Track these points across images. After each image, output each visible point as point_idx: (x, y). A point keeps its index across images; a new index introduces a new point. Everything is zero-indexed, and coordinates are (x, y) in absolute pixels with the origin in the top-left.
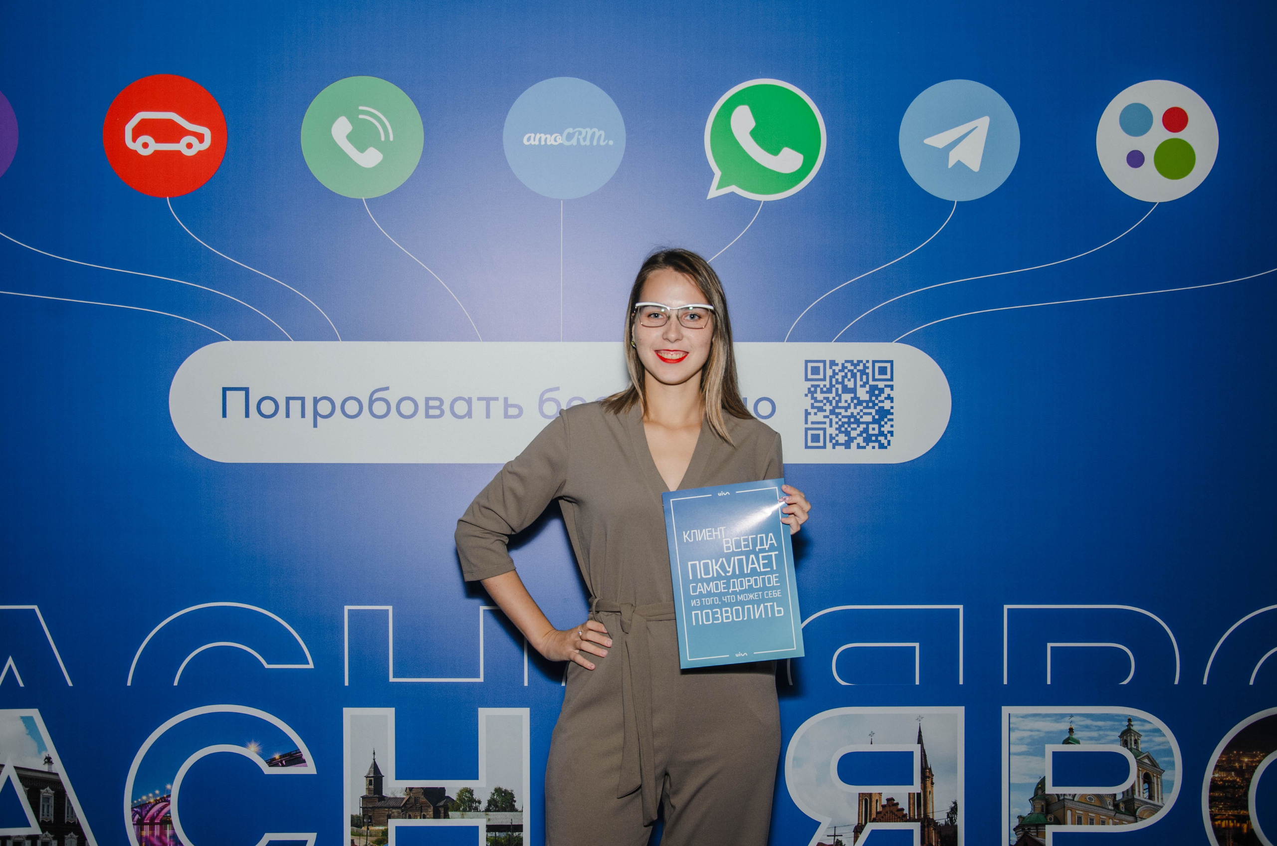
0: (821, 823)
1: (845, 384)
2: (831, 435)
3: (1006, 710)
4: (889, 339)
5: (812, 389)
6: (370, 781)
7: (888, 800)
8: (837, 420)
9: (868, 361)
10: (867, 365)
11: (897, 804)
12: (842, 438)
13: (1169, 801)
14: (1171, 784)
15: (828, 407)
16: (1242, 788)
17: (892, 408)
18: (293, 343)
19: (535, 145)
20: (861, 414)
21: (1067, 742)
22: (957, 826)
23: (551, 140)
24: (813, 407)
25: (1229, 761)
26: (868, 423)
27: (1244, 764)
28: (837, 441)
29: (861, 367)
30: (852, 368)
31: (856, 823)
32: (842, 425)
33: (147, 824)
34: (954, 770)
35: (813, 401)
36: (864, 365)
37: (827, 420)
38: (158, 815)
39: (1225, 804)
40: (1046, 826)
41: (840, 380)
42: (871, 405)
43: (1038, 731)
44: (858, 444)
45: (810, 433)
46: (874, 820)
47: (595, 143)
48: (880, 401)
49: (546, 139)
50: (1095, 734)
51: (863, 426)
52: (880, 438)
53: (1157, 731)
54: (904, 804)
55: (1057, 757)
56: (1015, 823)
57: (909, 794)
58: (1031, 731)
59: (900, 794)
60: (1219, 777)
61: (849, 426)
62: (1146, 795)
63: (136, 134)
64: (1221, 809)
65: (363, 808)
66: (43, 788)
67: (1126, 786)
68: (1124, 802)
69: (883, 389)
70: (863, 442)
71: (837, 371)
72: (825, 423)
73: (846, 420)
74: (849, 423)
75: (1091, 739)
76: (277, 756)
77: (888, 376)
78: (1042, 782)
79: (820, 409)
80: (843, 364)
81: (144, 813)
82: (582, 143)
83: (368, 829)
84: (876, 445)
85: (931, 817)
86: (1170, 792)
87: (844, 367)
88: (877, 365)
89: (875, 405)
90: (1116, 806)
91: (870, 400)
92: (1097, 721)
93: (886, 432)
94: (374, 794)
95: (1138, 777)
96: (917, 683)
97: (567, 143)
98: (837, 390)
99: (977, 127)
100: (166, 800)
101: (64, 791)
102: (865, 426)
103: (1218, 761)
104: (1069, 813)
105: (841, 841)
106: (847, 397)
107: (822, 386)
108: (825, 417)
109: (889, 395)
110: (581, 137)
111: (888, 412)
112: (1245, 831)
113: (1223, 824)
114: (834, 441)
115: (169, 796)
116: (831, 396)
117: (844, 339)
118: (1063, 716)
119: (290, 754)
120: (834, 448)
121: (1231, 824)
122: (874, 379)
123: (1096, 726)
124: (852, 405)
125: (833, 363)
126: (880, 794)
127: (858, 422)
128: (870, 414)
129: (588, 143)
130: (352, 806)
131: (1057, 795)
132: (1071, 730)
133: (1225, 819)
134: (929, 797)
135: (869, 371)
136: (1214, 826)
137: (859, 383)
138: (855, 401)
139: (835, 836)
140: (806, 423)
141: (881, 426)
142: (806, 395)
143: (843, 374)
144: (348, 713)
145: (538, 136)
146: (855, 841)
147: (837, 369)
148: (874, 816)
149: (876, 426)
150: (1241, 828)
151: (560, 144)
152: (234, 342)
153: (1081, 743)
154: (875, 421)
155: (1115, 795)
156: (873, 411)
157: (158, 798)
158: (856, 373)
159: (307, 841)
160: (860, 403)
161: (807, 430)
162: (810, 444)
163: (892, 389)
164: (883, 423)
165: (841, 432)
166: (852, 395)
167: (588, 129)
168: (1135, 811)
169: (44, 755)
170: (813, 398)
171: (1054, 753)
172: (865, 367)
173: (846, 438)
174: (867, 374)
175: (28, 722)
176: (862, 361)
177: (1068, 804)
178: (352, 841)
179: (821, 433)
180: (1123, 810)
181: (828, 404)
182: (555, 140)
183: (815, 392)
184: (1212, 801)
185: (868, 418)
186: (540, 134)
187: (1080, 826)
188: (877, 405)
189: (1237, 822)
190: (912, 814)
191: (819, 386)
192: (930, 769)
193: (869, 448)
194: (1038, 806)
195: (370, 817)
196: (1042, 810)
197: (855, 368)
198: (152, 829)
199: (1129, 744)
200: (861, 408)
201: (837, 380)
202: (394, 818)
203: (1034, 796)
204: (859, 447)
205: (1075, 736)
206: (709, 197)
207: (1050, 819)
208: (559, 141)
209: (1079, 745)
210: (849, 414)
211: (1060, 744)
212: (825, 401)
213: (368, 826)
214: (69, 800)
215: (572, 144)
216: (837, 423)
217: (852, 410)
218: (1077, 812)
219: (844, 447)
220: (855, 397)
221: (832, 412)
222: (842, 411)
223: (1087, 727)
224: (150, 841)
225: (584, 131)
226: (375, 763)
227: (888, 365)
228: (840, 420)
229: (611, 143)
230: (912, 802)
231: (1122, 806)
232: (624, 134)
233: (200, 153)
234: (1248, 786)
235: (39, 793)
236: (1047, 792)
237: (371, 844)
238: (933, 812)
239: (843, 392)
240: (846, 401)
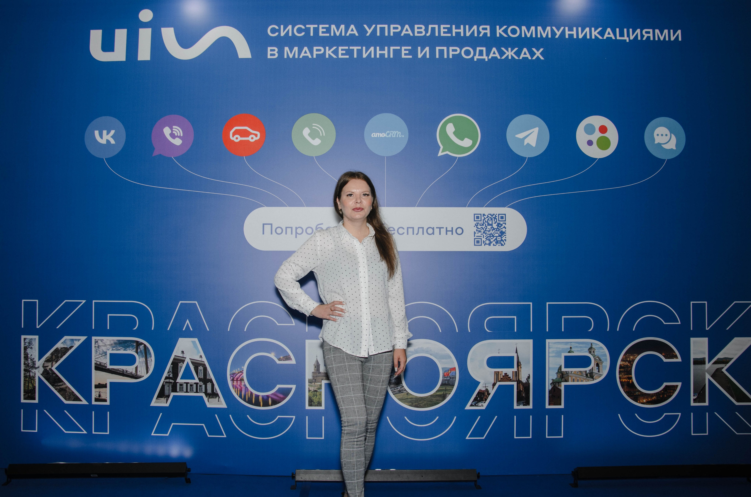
0: (480, 382)
1: (489, 222)
2: (483, 241)
3: (548, 341)
4: (504, 206)
5: (477, 224)
6: (315, 366)
7: (505, 374)
8: (486, 235)
9: (496, 214)
10: (496, 215)
11: (508, 375)
12: (488, 242)
13: (605, 372)
14: (606, 367)
15: (482, 231)
16: (630, 367)
17: (505, 231)
18: (288, 208)
19: (376, 137)
20: (494, 233)
21: (569, 352)
22: (530, 383)
23: (382, 135)
24: (477, 231)
25: (626, 358)
26: (497, 237)
27: (631, 359)
28: (486, 243)
29: (494, 216)
30: (491, 217)
31: (493, 382)
32: (488, 237)
33: (235, 380)
34: (529, 363)
35: (477, 229)
36: (495, 215)
37: (482, 235)
38: (239, 377)
39: (624, 373)
40: (562, 383)
41: (487, 221)
42: (498, 230)
43: (559, 348)
44: (493, 244)
45: (476, 240)
46: (500, 381)
47: (397, 136)
48: (502, 229)
49: (380, 135)
50: (579, 349)
51: (495, 238)
52: (501, 242)
53: (601, 348)
54: (510, 375)
55: (566, 357)
56: (551, 382)
57: (513, 371)
58: (557, 348)
59: (509, 371)
60: (622, 364)
61: (490, 238)
62: (598, 370)
63: (234, 135)
64: (623, 375)
65: (313, 376)
66: (199, 366)
67: (590, 368)
68: (589, 374)
69: (502, 224)
70: (495, 243)
71: (485, 218)
72: (481, 236)
73: (489, 235)
74: (490, 236)
75: (578, 351)
76: (282, 357)
77: (504, 220)
78: (561, 367)
79: (480, 231)
80: (488, 215)
81: (234, 377)
82: (393, 136)
83: (314, 384)
84: (500, 244)
85: (520, 380)
86: (605, 370)
87: (488, 216)
88: (500, 216)
89: (499, 230)
90: (587, 375)
91: (498, 228)
92: (580, 344)
93: (503, 240)
94: (317, 371)
95: (594, 364)
96: (516, 331)
97: (387, 136)
98: (486, 224)
99: (534, 131)
100: (242, 372)
101: (207, 368)
102: (496, 237)
103: (622, 358)
104: (570, 378)
105: (488, 389)
106: (489, 227)
107: (480, 223)
108: (481, 234)
109: (504, 226)
110: (392, 134)
111: (504, 233)
112: (631, 382)
113: (623, 381)
114: (485, 243)
115: (243, 371)
116: (483, 227)
117: (488, 206)
118: (568, 343)
119: (286, 356)
120: (485, 245)
121: (626, 380)
122: (499, 221)
123: (580, 346)
124: (491, 230)
125: (484, 215)
126: (502, 372)
127: (493, 236)
128: (498, 233)
129: (395, 136)
130: (309, 375)
131: (566, 371)
132: (571, 348)
133: (624, 379)
134: (520, 372)
135: (497, 218)
136: (620, 381)
137: (494, 222)
138: (492, 229)
139: (485, 387)
140: (475, 236)
141: (502, 238)
142: (474, 226)
143: (488, 219)
144: (307, 342)
145: (377, 134)
146: (493, 389)
147: (485, 217)
148: (500, 380)
149: (500, 238)
150: (629, 381)
151: (385, 137)
152: (268, 207)
153: (574, 351)
154: (499, 236)
155: (586, 371)
156: (499, 232)
157: (239, 371)
158: (492, 219)
159: (292, 388)
160: (494, 229)
161: (475, 239)
162: (476, 244)
163: (505, 224)
164: (502, 236)
165: (487, 240)
166: (491, 226)
167: (395, 132)
168: (593, 377)
169: (200, 355)
170: (477, 227)
171: (565, 356)
172: (496, 216)
173: (489, 242)
174: (496, 219)
175: (194, 343)
176: (494, 214)
177: (570, 375)
178: (309, 388)
179: (480, 240)
180: (589, 376)
181: (482, 230)
182: (383, 135)
183: (478, 225)
184: (620, 372)
185: (497, 235)
186: (377, 133)
187: (574, 382)
188: (500, 230)
189: (628, 379)
190: (513, 379)
191: (479, 223)
192: (520, 362)
193: (497, 245)
194: (559, 376)
195: (315, 380)
196: (560, 377)
197: (492, 217)
198: (237, 382)
199: (591, 354)
200: (494, 231)
201: (485, 221)
202: (324, 380)
203: (558, 372)
204: (494, 245)
205: (572, 350)
206: (438, 156)
207: (563, 380)
208: (384, 136)
209: (573, 353)
210: (490, 233)
211: (566, 353)
212: (481, 229)
213: (315, 383)
214: (208, 371)
215: (389, 137)
216: (486, 236)
217: (491, 232)
218: (573, 377)
219: (488, 245)
220: (492, 227)
221: (484, 232)
222: (488, 232)
223: (577, 347)
224: (236, 386)
225: (393, 132)
226: (317, 360)
227: (504, 216)
228: (487, 235)
229: (403, 136)
230: (513, 374)
231: (589, 375)
232: (408, 133)
233: (256, 140)
234: (632, 367)
235: (198, 368)
236: (562, 370)
237: (316, 389)
238: (521, 378)
239: (488, 225)
240: (489, 229)
